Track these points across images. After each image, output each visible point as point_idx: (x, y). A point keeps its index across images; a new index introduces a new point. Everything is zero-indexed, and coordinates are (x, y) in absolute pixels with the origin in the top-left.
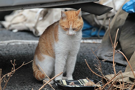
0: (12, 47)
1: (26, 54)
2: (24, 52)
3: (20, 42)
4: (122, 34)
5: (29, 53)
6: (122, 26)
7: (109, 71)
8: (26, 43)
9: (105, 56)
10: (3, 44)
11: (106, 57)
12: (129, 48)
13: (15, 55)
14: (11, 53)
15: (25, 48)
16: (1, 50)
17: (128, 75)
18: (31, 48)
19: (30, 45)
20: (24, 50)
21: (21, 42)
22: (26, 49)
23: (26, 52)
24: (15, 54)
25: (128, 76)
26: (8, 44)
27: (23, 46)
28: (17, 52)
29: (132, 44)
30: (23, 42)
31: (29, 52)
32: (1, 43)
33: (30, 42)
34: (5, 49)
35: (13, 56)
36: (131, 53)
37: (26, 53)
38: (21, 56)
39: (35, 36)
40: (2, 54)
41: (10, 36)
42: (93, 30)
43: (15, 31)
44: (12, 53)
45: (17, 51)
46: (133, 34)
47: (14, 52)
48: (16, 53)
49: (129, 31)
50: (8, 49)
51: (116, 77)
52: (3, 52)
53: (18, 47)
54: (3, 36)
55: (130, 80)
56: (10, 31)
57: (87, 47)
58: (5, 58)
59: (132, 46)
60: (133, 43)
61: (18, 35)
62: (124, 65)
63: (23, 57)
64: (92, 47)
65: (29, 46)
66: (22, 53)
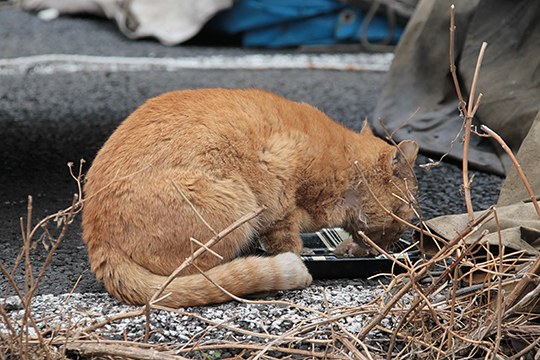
0: (45, 85)
1: (101, 114)
2: (96, 107)
3: (72, 64)
4: (469, 46)
5: (115, 113)
6: (471, 16)
7: (426, 191)
8: (95, 68)
9: (405, 131)
10: (11, 72)
11: (409, 132)
12: (498, 101)
13: (62, 120)
14: (44, 111)
15: (95, 91)
16: (5, 97)
17: (512, 216)
18: (118, 89)
19: (114, 77)
20: (93, 96)
21: (76, 63)
22: (99, 94)
23: (102, 104)
24: (61, 115)
25: (514, 220)
26: (30, 69)
27: (85, 78)
28: (66, 105)
29: (512, 87)
30: (85, 63)
31: (115, 109)
32: (3, 67)
33: (109, 65)
34: (21, 94)
35: (53, 121)
36: (508, 120)
37: (101, 110)
38: (84, 122)
39: (124, 38)
40: (12, 113)
41: (30, 34)
42: (341, 18)
43: (49, 15)
44: (50, 111)
45: (66, 100)
46: (513, 46)
47: (56, 105)
48: (65, 111)
49: (498, 34)
50: (31, 92)
51: (476, 228)
52: (14, 105)
53: (69, 83)
54: (7, 36)
55: (522, 238)
56: (27, 15)
57: (327, 86)
58: (24, 130)
59: (511, 93)
60: (514, 82)
61: (61, 31)
62: (482, 166)
63: (92, 127)
64: (348, 89)
65: (110, 79)
66: (85, 110)
